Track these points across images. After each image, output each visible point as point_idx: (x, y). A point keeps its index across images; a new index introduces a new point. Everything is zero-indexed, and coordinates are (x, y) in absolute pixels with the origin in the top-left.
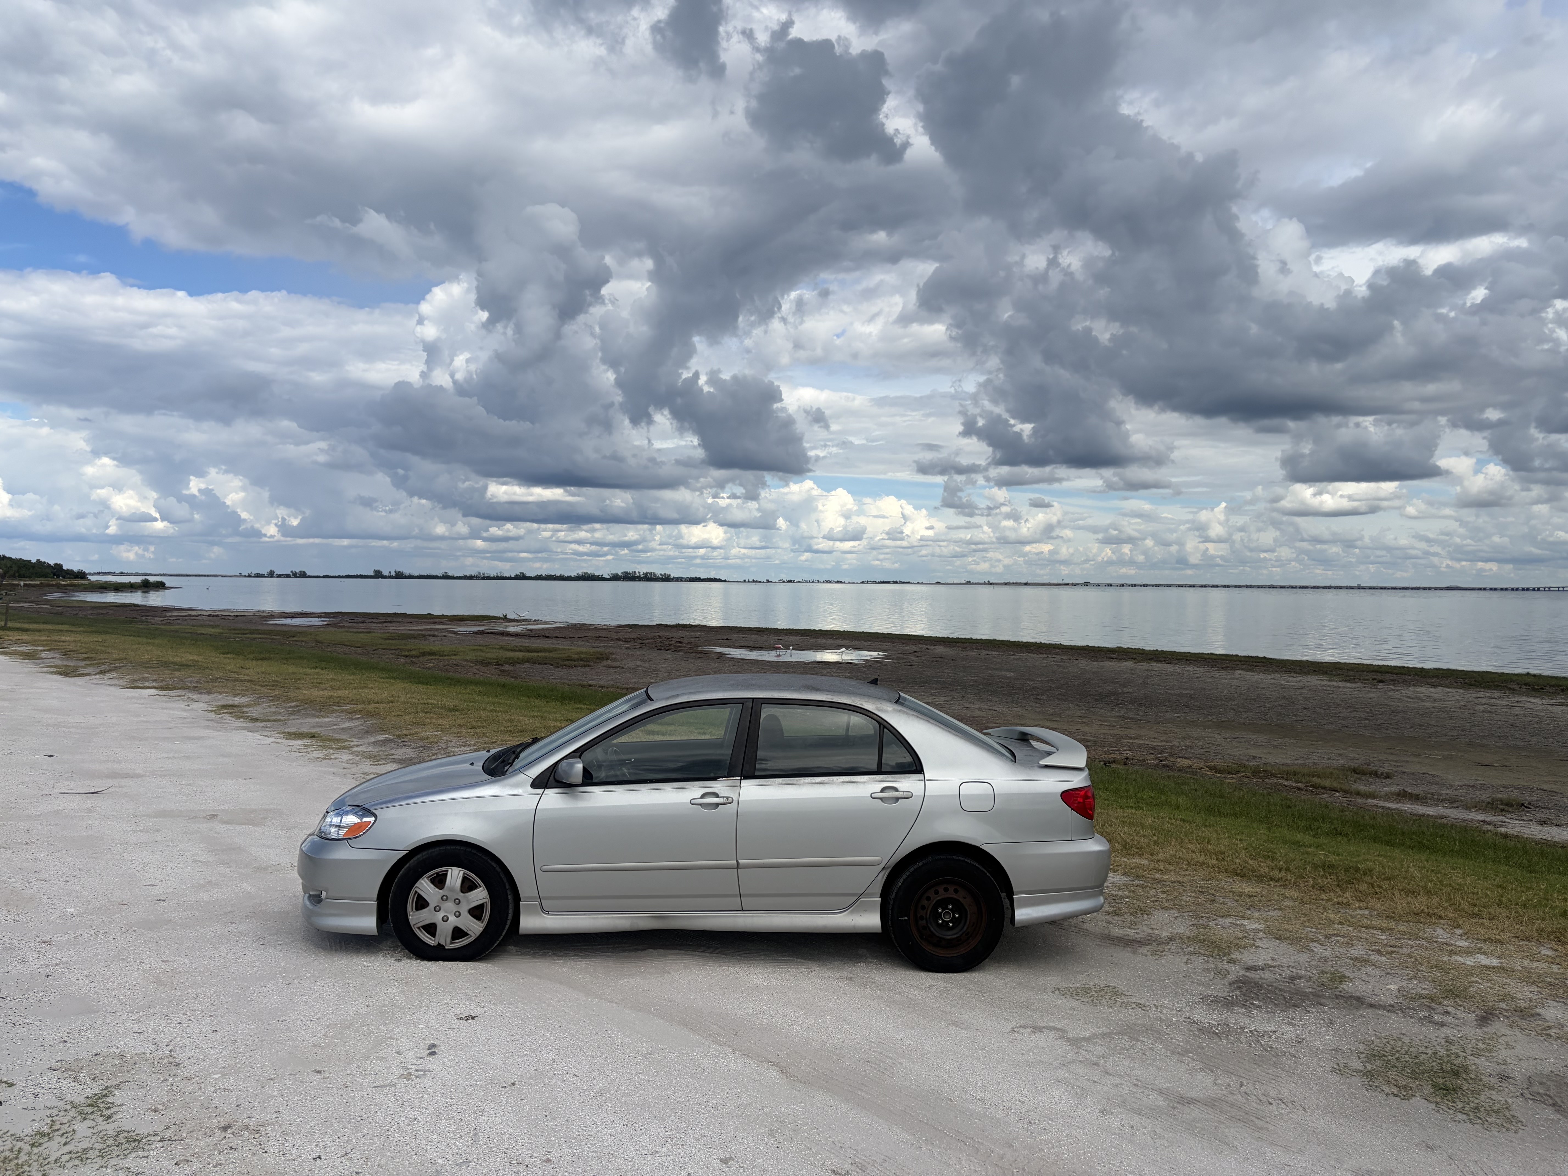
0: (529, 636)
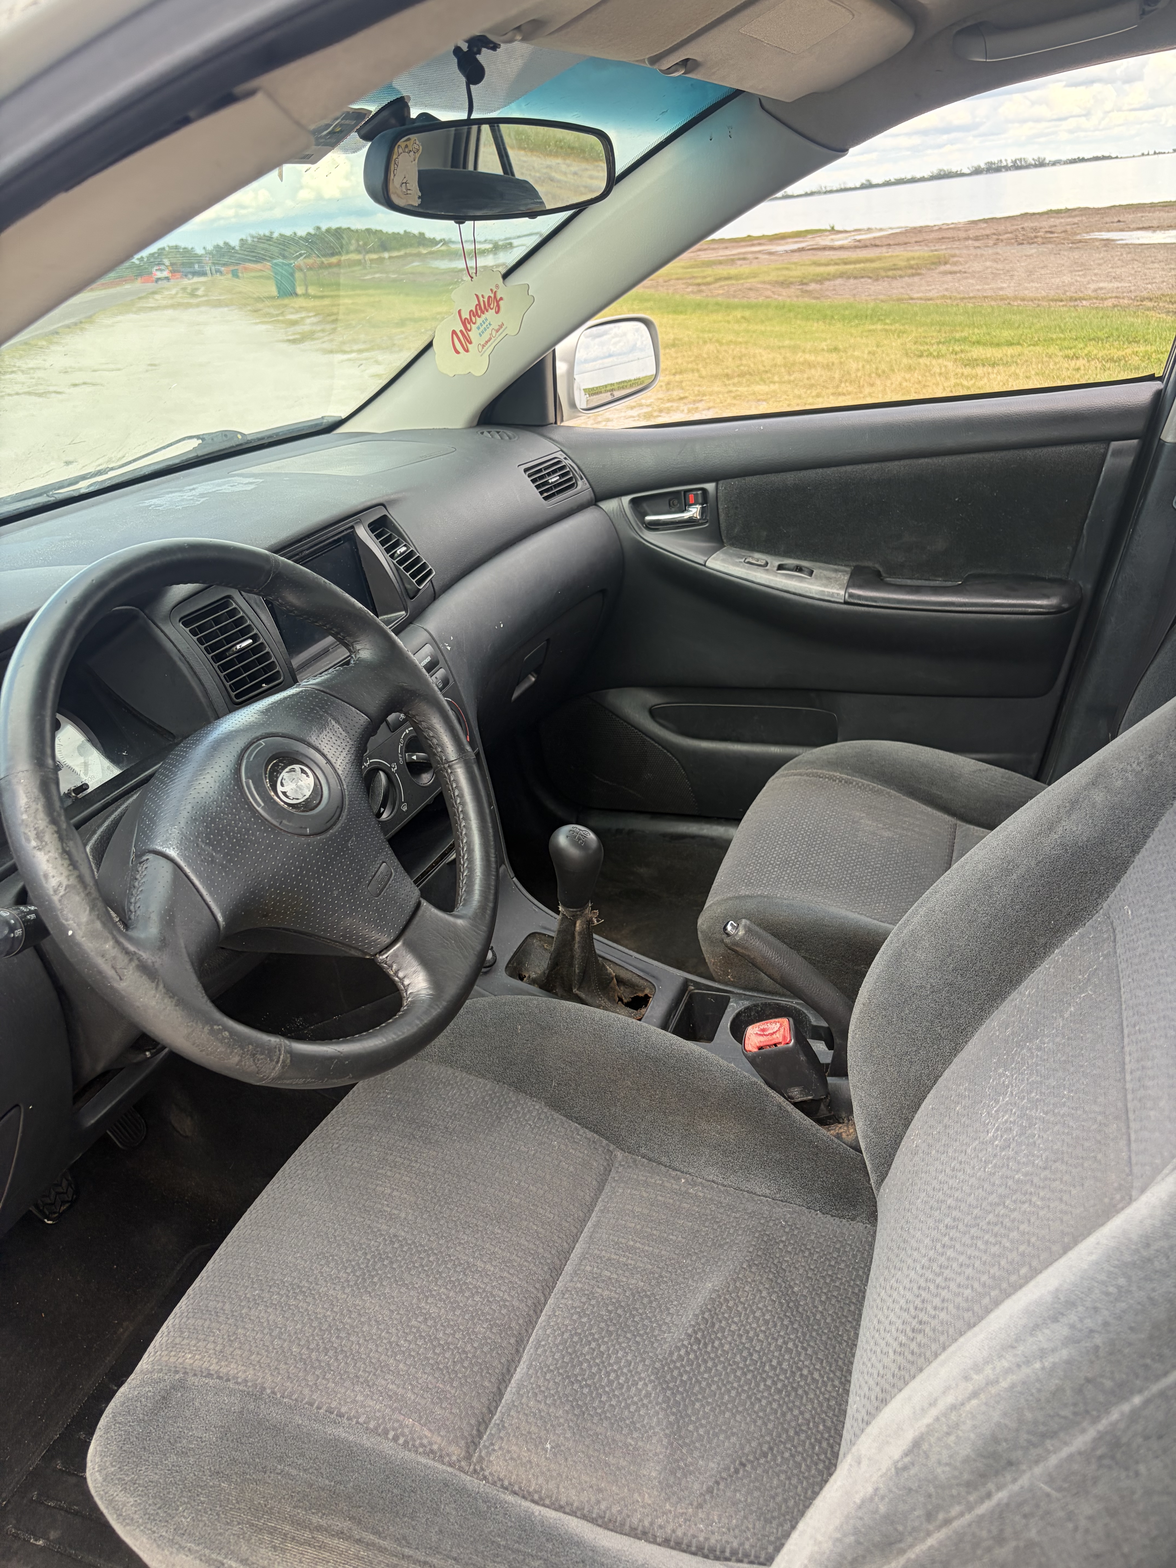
0: (856, 247)
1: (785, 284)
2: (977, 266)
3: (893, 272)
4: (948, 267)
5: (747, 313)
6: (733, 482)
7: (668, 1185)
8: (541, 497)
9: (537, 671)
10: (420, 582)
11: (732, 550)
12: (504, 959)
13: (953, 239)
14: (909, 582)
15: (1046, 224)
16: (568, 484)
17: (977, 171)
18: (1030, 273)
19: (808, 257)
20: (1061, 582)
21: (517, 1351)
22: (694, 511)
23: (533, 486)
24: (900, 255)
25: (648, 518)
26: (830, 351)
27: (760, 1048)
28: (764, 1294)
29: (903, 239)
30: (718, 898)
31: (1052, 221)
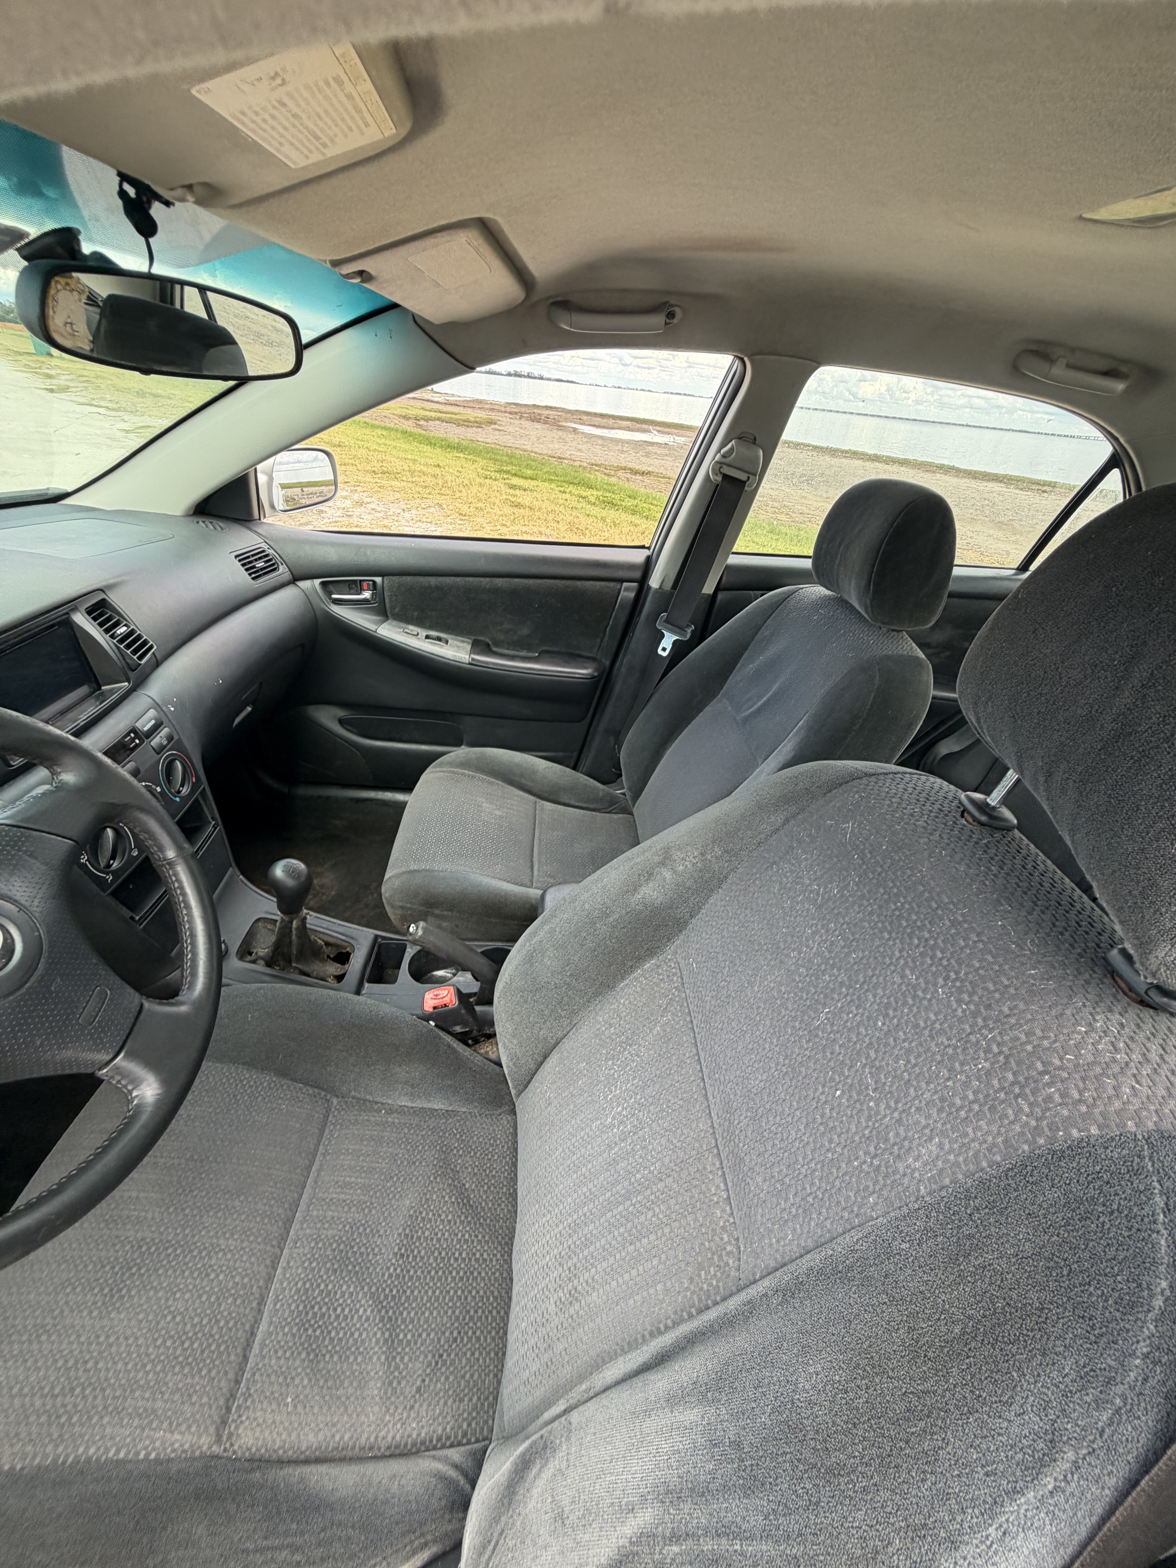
1: (406, 418)
2: (511, 429)
3: (466, 423)
4: (496, 427)
5: (385, 433)
6: (394, 578)
7: (372, 1119)
8: (249, 578)
9: (253, 704)
10: (141, 658)
11: (395, 623)
12: (234, 946)
13: (499, 411)
14: (506, 652)
15: (546, 412)
16: (271, 568)
17: (509, 375)
18: (539, 439)
19: (419, 404)
20: (593, 659)
21: (259, 1310)
22: (367, 595)
23: (243, 569)
24: (471, 414)
25: (334, 596)
26: (435, 466)
27: (435, 1008)
28: (447, 1198)
29: (471, 404)
30: (395, 872)
31: (548, 412)
